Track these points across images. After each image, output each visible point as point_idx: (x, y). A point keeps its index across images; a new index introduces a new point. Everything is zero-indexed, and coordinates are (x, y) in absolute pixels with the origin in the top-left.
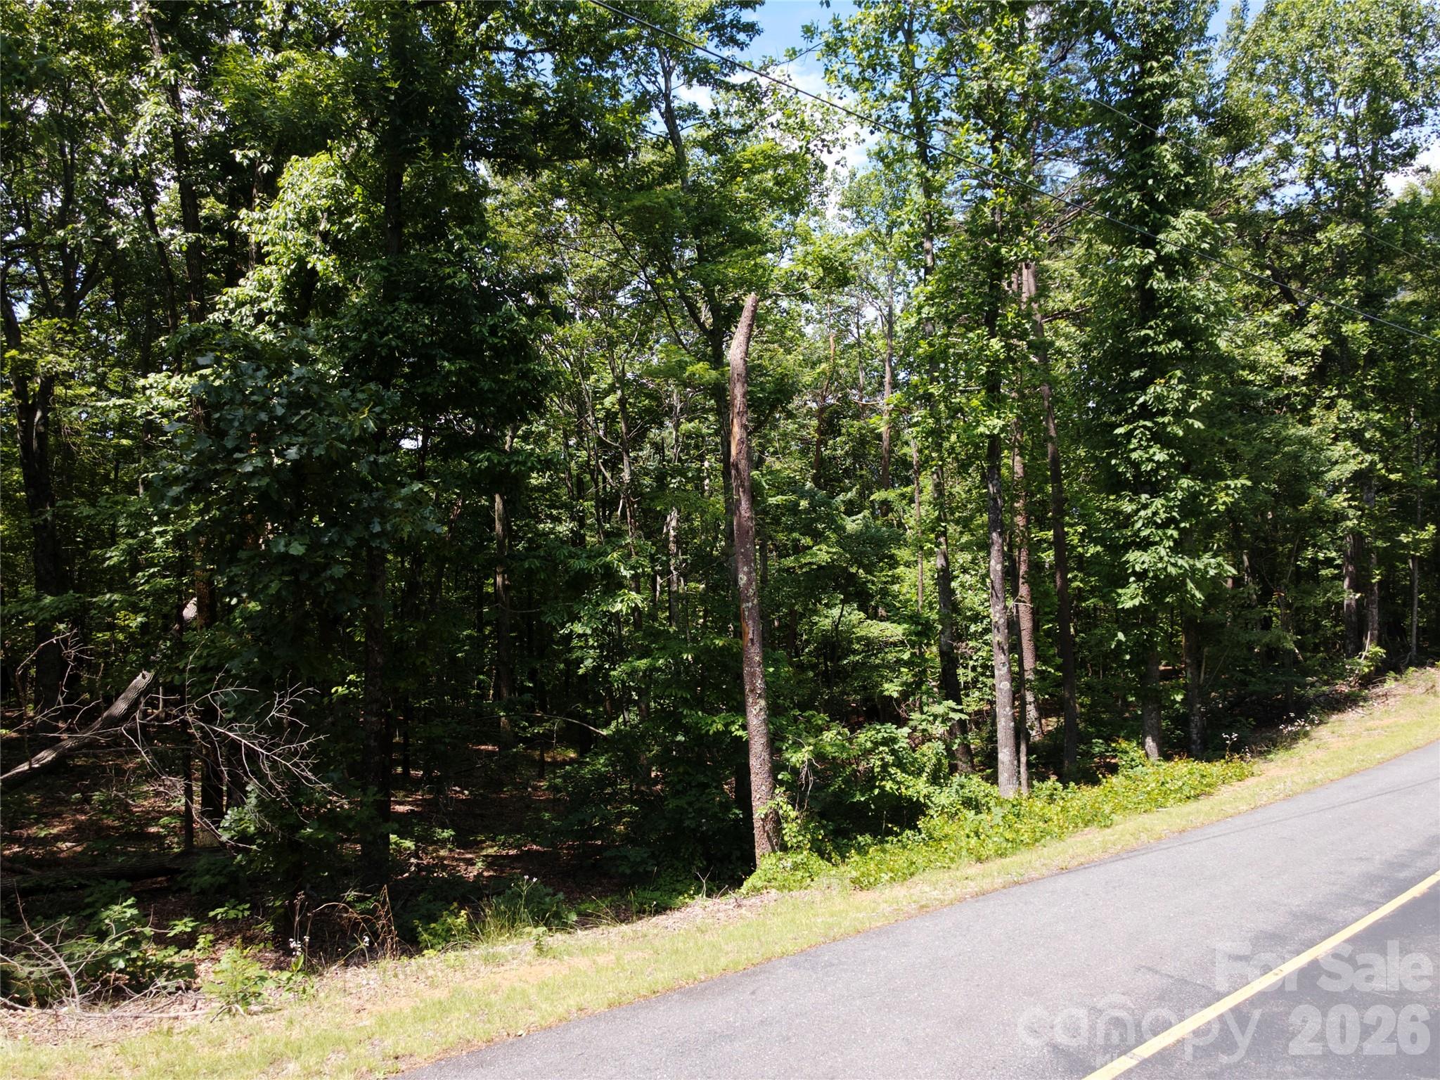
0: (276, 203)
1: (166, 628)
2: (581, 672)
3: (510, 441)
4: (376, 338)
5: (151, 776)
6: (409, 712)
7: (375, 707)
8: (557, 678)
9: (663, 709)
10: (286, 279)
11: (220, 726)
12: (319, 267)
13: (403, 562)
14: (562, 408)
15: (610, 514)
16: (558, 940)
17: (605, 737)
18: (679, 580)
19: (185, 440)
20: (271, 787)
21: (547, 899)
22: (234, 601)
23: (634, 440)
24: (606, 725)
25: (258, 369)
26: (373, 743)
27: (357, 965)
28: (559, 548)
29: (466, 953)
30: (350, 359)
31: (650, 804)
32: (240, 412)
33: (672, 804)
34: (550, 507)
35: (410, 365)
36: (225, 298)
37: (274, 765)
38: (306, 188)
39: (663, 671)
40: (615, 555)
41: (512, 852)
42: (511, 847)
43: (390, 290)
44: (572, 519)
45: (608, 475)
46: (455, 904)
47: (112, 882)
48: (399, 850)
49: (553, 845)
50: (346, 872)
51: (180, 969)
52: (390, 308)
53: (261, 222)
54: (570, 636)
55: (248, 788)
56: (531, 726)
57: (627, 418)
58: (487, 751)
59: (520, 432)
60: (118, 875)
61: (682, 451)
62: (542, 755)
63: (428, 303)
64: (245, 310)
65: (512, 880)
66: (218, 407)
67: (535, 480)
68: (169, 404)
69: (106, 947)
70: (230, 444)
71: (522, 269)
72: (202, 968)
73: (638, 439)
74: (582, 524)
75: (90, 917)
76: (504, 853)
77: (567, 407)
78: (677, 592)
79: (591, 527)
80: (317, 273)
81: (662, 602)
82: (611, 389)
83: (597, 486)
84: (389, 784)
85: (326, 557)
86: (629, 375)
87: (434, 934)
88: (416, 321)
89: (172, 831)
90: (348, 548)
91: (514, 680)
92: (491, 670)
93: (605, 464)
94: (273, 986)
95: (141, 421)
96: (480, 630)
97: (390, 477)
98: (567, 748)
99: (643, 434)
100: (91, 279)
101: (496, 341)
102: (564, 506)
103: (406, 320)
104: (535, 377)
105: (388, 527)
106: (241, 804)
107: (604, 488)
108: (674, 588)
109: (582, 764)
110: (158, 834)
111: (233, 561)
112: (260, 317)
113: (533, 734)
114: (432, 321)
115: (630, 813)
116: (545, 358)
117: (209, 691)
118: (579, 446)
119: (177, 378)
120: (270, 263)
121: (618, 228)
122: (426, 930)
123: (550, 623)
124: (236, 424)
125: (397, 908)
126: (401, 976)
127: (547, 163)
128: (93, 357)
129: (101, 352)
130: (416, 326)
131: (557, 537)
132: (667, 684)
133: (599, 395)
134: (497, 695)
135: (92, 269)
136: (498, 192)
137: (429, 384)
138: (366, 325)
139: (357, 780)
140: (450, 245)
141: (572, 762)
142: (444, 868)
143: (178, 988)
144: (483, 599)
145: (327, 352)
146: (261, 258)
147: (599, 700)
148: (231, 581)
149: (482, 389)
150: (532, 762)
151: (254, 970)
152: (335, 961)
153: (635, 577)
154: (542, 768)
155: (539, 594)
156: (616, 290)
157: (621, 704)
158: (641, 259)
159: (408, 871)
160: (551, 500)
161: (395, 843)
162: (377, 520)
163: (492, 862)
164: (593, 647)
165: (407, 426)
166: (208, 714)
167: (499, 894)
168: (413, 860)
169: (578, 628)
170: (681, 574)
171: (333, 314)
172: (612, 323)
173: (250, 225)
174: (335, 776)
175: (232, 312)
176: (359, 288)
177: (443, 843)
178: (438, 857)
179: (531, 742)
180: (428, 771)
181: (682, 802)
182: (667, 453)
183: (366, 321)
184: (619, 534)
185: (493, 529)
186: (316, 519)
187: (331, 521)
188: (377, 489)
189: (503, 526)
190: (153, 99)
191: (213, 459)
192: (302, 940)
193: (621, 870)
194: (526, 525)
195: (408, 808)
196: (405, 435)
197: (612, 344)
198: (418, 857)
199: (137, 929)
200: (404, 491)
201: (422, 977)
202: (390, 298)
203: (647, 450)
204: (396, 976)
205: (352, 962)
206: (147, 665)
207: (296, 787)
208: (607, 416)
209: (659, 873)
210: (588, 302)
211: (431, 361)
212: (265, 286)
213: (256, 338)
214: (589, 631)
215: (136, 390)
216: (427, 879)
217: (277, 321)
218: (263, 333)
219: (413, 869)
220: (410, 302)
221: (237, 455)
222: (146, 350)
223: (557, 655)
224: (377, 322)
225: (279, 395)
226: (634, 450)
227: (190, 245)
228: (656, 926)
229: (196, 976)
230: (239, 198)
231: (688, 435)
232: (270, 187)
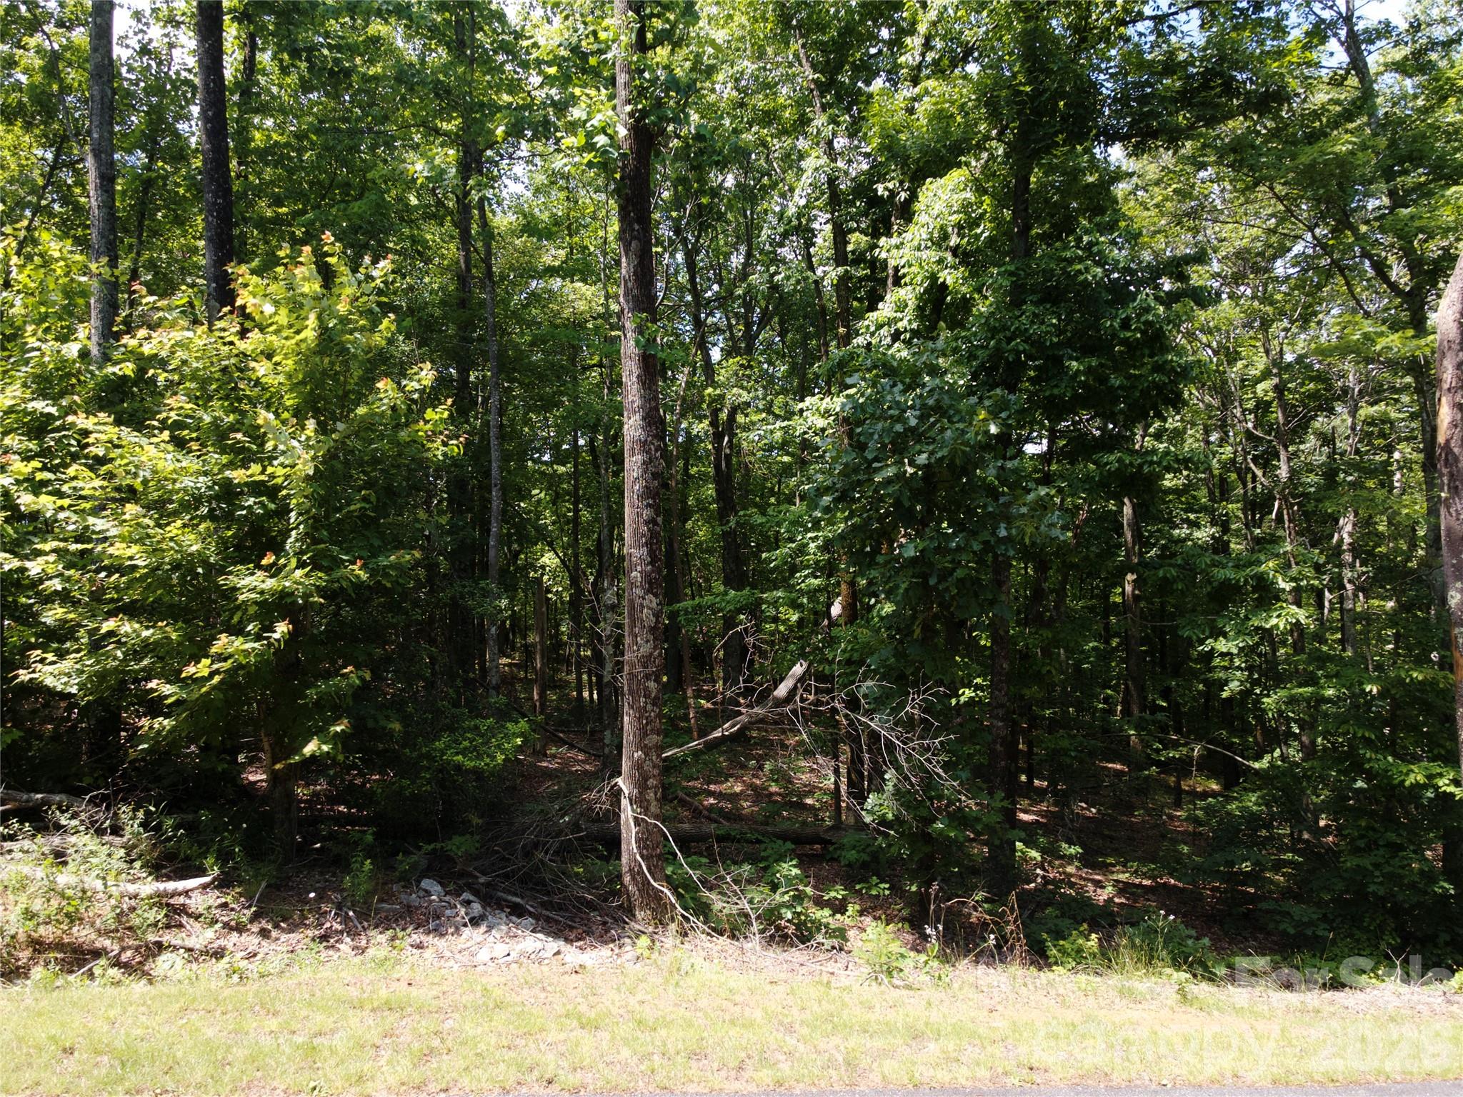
0: (912, 228)
1: (816, 624)
2: (1225, 695)
3: (1143, 440)
4: (1004, 345)
5: (808, 754)
6: (1034, 721)
7: (1001, 712)
8: (1194, 699)
9: (1335, 749)
10: (920, 298)
11: (863, 715)
12: (949, 281)
13: (1026, 568)
14: (1203, 401)
15: (1261, 519)
16: (1203, 989)
17: (1257, 772)
18: (1356, 596)
19: (834, 454)
20: (906, 778)
21: (1190, 942)
22: (873, 601)
23: (1294, 431)
24: (1258, 757)
25: (894, 385)
26: (999, 748)
27: (987, 965)
28: (1200, 555)
29: (1098, 979)
30: (978, 367)
31: (1318, 858)
32: (880, 426)
33: (1350, 862)
34: (1186, 511)
35: (1036, 368)
36: (866, 323)
37: (909, 758)
38: (938, 207)
39: (1334, 703)
40: (1271, 564)
41: (1145, 882)
42: (1145, 876)
43: (1016, 296)
44: (1213, 523)
45: (1259, 473)
46: (1085, 926)
47: (780, 842)
48: (1025, 859)
49: (1194, 883)
50: (975, 872)
51: (834, 930)
52: (1017, 313)
53: (897, 247)
54: (1211, 654)
55: (887, 777)
56: (1165, 749)
57: (1284, 406)
58: (1116, 770)
59: (1151, 430)
60: (784, 837)
61: (1360, 441)
62: (1178, 783)
63: (1055, 303)
64: (884, 331)
65: (1147, 912)
66: (860, 423)
67: (1169, 481)
68: (821, 423)
69: (778, 898)
70: (870, 457)
71: (1156, 254)
72: (851, 934)
73: (1298, 431)
74: (1225, 528)
75: (765, 869)
76: (1137, 881)
77: (1207, 398)
78: (1353, 610)
79: (1237, 533)
80: (947, 287)
81: (1331, 621)
82: (1266, 375)
83: (1245, 485)
84: (1015, 792)
85: (952, 561)
86: (1289, 358)
87: (1063, 951)
88: (1043, 323)
89: (825, 806)
90: (975, 553)
91: (1145, 698)
92: (1118, 685)
93: (1255, 459)
94: (912, 964)
95: (798, 440)
96: (1107, 642)
97: (1015, 482)
98: (1209, 778)
99: (1304, 425)
100: (765, 320)
101: (1129, 334)
102: (1204, 509)
103: (1033, 323)
104: (1173, 369)
105: (1014, 532)
106: (880, 790)
107: (1254, 488)
108: (1349, 605)
109: (1229, 799)
110: (812, 807)
111: (872, 564)
112: (896, 336)
113: (1168, 758)
114: (1059, 319)
115: (1290, 863)
116: (1183, 348)
117: (853, 683)
118: (1223, 441)
119: (828, 400)
120: (906, 284)
121: (1278, 188)
122: (1055, 946)
123: (1189, 638)
124: (876, 437)
125: (1025, 916)
126: (1031, 987)
127: (1188, 132)
128: (764, 387)
129: (770, 380)
130: (1043, 327)
131: (1195, 544)
132: (1342, 720)
133: (1247, 383)
134: (1126, 712)
135: (765, 312)
136: (1131, 175)
137: (1056, 386)
138: (993, 331)
139: (984, 782)
140: (1079, 239)
141: (1214, 794)
142: (1072, 885)
143: (833, 948)
144: (1110, 609)
145: (957, 362)
146: (897, 282)
147: (1246, 730)
148: (870, 583)
149: (1112, 386)
150: (1168, 789)
151: (896, 947)
152: (966, 956)
153: (1297, 591)
154: (1178, 797)
155: (1173, 606)
156: (1274, 258)
157: (1275, 737)
158: (1308, 219)
159: (1035, 881)
160: (1188, 503)
161: (1021, 851)
162: (1003, 525)
163: (1123, 888)
164: (1239, 668)
165: (1032, 431)
166: (853, 704)
167: (1132, 925)
168: (1038, 871)
169: (1222, 645)
170: (1358, 588)
171: (961, 325)
172: (1267, 300)
173: (888, 251)
174: (964, 775)
175: (872, 334)
176: (986, 298)
177: (1070, 859)
178: (1064, 873)
179: (1165, 766)
180: (1053, 783)
181: (1366, 862)
182: (1338, 444)
183: (992, 328)
184: (1274, 540)
185: (1121, 534)
186: (945, 525)
187: (958, 526)
188: (1003, 494)
189: (1133, 531)
190: (814, 154)
191: (856, 470)
192: (936, 928)
193: (1282, 927)
194: (1159, 530)
195: (1034, 817)
196: (1028, 440)
197: (1266, 324)
198: (1044, 869)
199: (801, 888)
200: (1031, 497)
201: (1053, 992)
202: (1017, 303)
203: (1311, 442)
204: (1025, 985)
205: (982, 960)
206: (803, 656)
207: (928, 781)
208: (1257, 407)
209: (1334, 941)
210: (1238, 279)
211: (1058, 361)
212: (902, 307)
213: (893, 356)
214: (1235, 651)
215: (793, 413)
216: (1053, 893)
217: (911, 338)
218: (900, 352)
219: (1039, 880)
220: (1036, 304)
221: (876, 465)
222: (803, 377)
223: (1195, 674)
224: (1005, 328)
225: (912, 407)
226: (1293, 443)
227: (841, 278)
228: (1332, 1003)
229: (847, 940)
230: (880, 228)
231: (1370, 422)
232: (907, 213)
